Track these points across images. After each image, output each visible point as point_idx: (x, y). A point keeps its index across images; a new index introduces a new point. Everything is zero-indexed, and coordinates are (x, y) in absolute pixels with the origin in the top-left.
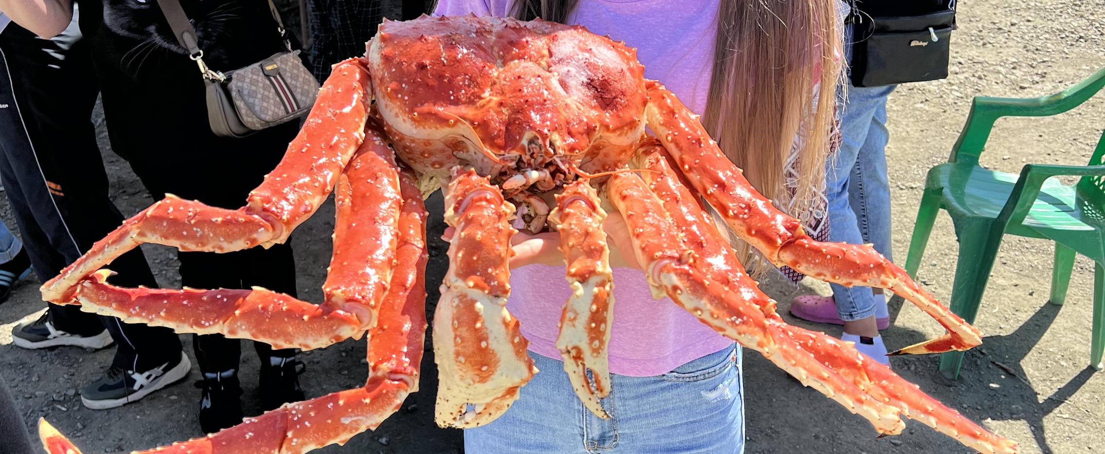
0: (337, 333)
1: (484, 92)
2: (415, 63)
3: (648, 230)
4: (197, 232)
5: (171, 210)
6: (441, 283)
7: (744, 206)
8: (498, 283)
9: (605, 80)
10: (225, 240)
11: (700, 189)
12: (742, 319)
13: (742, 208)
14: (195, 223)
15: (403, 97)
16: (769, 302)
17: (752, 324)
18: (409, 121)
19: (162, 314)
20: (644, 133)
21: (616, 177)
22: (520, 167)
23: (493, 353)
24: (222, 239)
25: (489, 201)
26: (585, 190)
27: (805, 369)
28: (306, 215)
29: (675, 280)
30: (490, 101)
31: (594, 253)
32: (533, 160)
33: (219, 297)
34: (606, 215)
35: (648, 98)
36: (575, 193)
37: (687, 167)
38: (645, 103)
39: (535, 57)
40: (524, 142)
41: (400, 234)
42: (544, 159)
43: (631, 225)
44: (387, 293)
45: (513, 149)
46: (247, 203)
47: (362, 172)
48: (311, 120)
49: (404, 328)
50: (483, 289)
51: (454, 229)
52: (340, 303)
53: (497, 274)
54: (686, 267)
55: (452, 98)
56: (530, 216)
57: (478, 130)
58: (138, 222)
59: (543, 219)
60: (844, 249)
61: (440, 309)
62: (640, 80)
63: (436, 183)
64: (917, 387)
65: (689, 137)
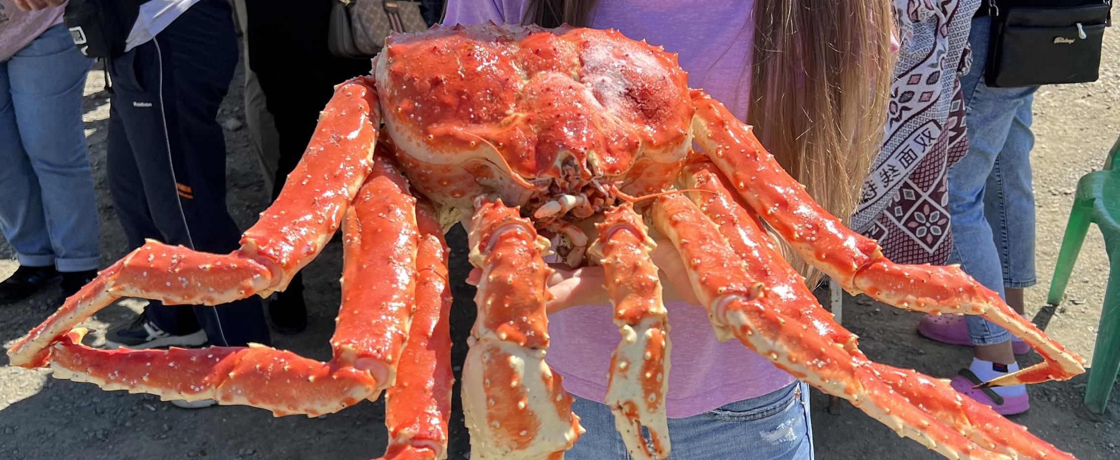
0: (348, 395)
1: (508, 108)
2: (428, 79)
3: (707, 260)
4: (182, 282)
5: (152, 257)
6: (469, 335)
7: (810, 226)
8: (535, 334)
9: (646, 89)
10: (216, 290)
11: (758, 209)
12: (826, 362)
13: (809, 229)
14: (180, 272)
15: (416, 117)
16: (850, 337)
17: (837, 366)
18: (423, 145)
19: (145, 379)
20: (691, 148)
21: (663, 200)
22: (554, 192)
23: (533, 415)
24: (211, 289)
25: (520, 237)
26: (630, 217)
27: (901, 417)
28: (310, 257)
29: (745, 319)
30: (515, 118)
31: (645, 290)
32: (567, 184)
33: (210, 356)
34: (656, 245)
35: (695, 108)
36: (619, 221)
37: (742, 184)
38: (691, 114)
39: (564, 67)
40: (558, 163)
41: (419, 274)
42: (581, 182)
43: (686, 256)
44: (406, 344)
45: (545, 172)
46: (240, 246)
47: (372, 205)
48: (312, 148)
49: (428, 385)
50: (517, 341)
51: (480, 271)
52: (352, 359)
53: (533, 322)
54: (757, 304)
55: (472, 116)
56: (566, 248)
57: (503, 151)
58: (115, 273)
59: (582, 251)
60: (929, 272)
61: (468, 365)
62: (684, 88)
63: (457, 214)
64: (1025, 428)
65: (743, 151)
